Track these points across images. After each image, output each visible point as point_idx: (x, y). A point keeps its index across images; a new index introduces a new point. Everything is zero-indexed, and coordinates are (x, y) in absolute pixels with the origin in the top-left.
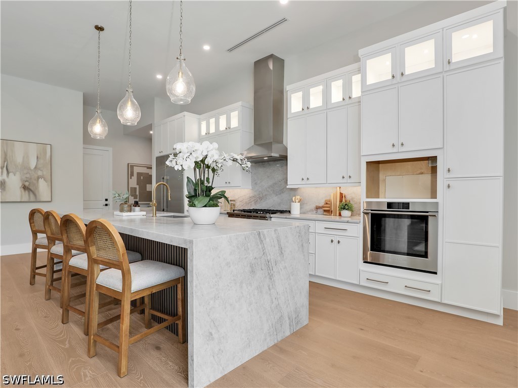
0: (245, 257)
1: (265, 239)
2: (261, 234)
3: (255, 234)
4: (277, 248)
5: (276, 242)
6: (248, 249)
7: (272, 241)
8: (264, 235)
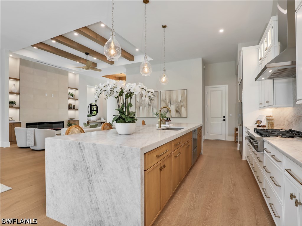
0: (70, 157)
1: (84, 149)
2: (81, 144)
3: (76, 143)
4: (96, 159)
5: (94, 155)
6: (72, 152)
7: (90, 152)
8: (83, 147)
